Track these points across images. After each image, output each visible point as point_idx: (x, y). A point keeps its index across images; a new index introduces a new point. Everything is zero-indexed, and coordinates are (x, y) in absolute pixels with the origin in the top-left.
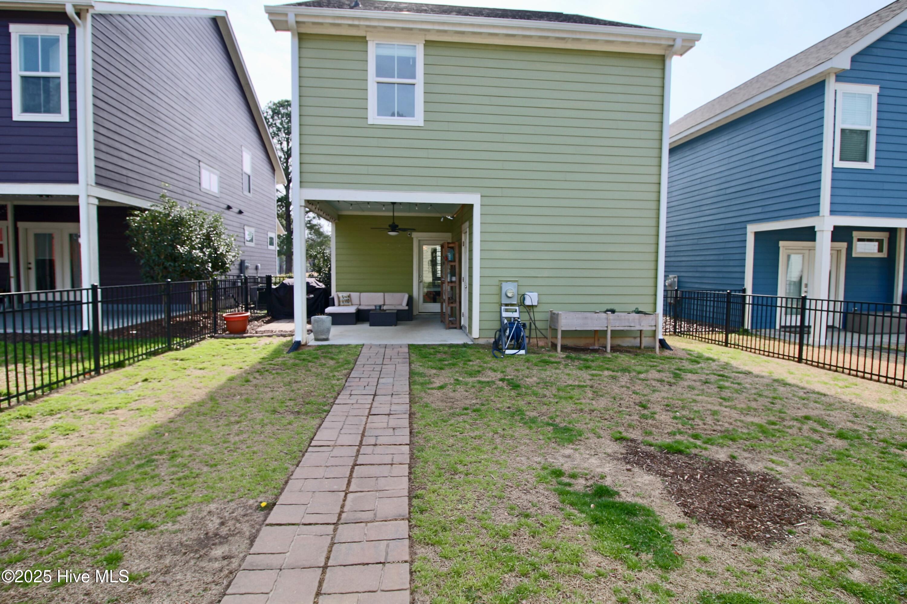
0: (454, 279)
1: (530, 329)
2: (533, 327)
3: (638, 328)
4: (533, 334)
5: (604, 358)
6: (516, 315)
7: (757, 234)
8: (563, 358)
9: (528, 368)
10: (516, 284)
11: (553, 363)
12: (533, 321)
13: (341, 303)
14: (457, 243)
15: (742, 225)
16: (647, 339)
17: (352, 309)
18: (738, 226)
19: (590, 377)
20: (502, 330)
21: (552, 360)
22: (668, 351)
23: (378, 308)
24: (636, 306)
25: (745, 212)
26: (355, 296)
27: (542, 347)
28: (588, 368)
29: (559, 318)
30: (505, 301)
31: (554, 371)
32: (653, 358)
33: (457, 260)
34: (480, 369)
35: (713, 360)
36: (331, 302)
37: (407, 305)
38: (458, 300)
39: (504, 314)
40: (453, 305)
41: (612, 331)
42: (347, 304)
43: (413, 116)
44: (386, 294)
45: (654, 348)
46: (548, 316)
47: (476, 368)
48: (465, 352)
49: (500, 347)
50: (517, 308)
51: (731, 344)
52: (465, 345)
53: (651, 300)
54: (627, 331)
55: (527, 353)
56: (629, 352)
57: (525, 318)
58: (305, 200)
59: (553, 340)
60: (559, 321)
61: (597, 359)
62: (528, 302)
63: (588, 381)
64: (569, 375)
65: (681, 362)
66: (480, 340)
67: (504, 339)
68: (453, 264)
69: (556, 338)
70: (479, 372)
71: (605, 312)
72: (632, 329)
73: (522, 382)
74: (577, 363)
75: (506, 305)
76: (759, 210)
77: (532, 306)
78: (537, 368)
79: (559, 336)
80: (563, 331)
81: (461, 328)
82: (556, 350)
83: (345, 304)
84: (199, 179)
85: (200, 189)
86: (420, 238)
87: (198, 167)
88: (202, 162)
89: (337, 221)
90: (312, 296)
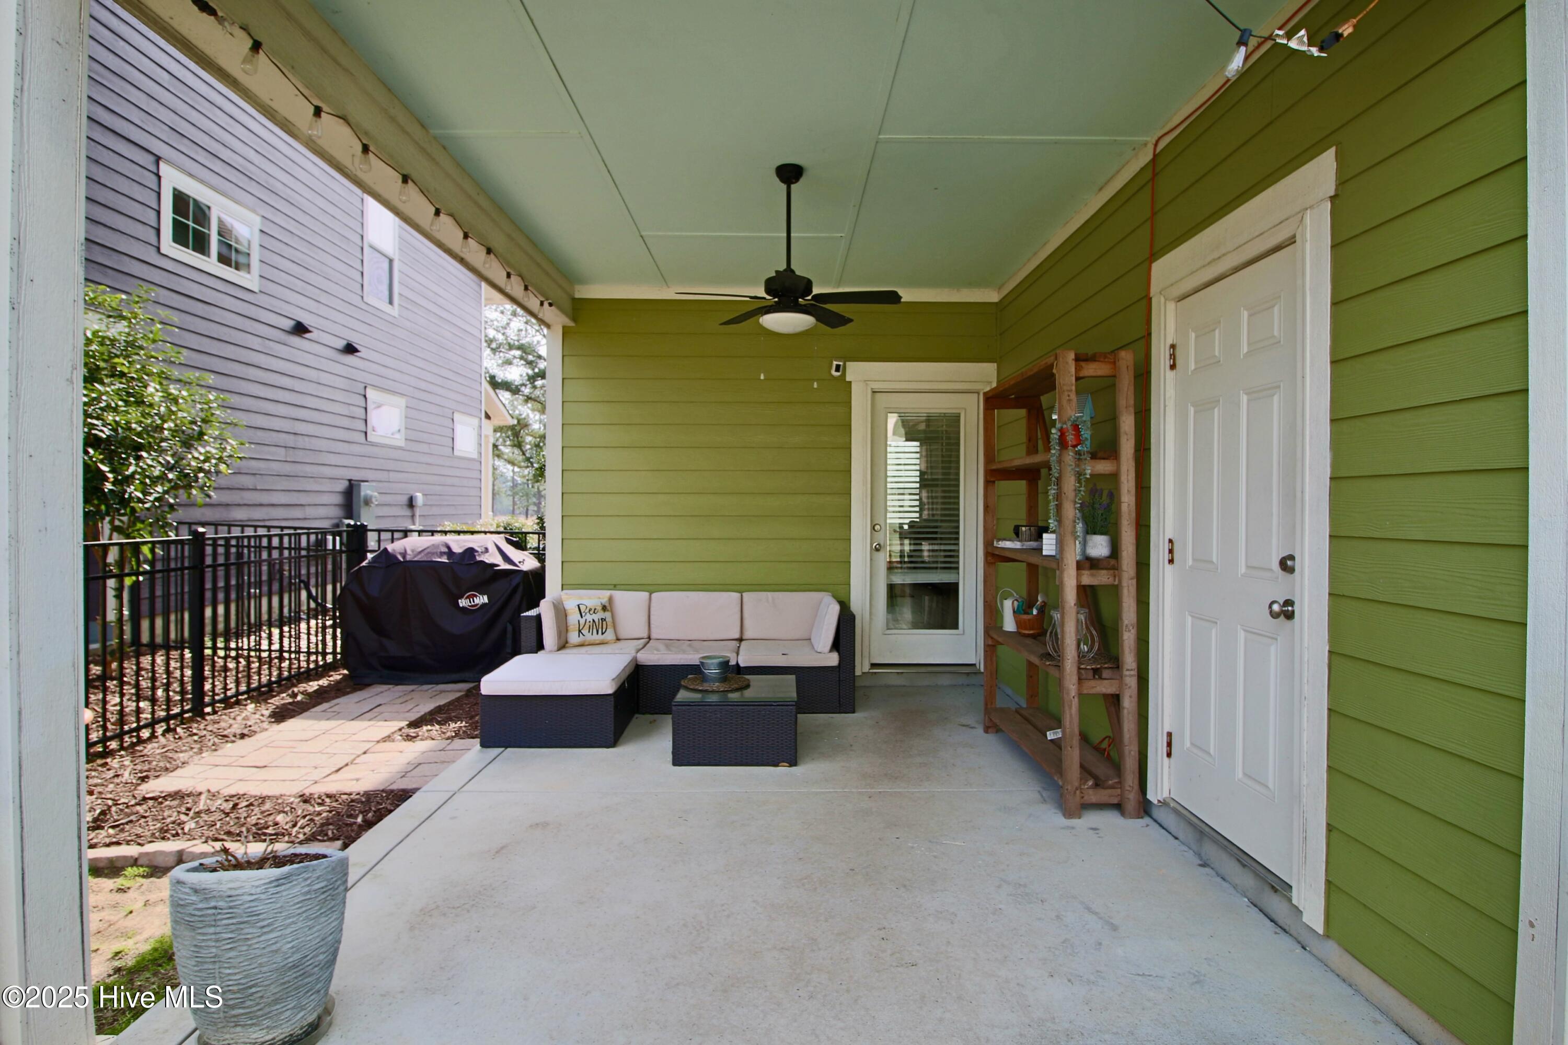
13: (574, 637)
14: (1126, 358)
26: (629, 604)
33: (1127, 447)
36: (527, 636)
40: (1106, 687)
42: (599, 637)
44: (750, 597)
68: (1103, 467)
81: (1145, 808)
83: (589, 637)
84: (153, 214)
85: (158, 249)
86: (877, 386)
87: (154, 178)
88: (168, 162)
89: (570, 324)
90: (482, 599)
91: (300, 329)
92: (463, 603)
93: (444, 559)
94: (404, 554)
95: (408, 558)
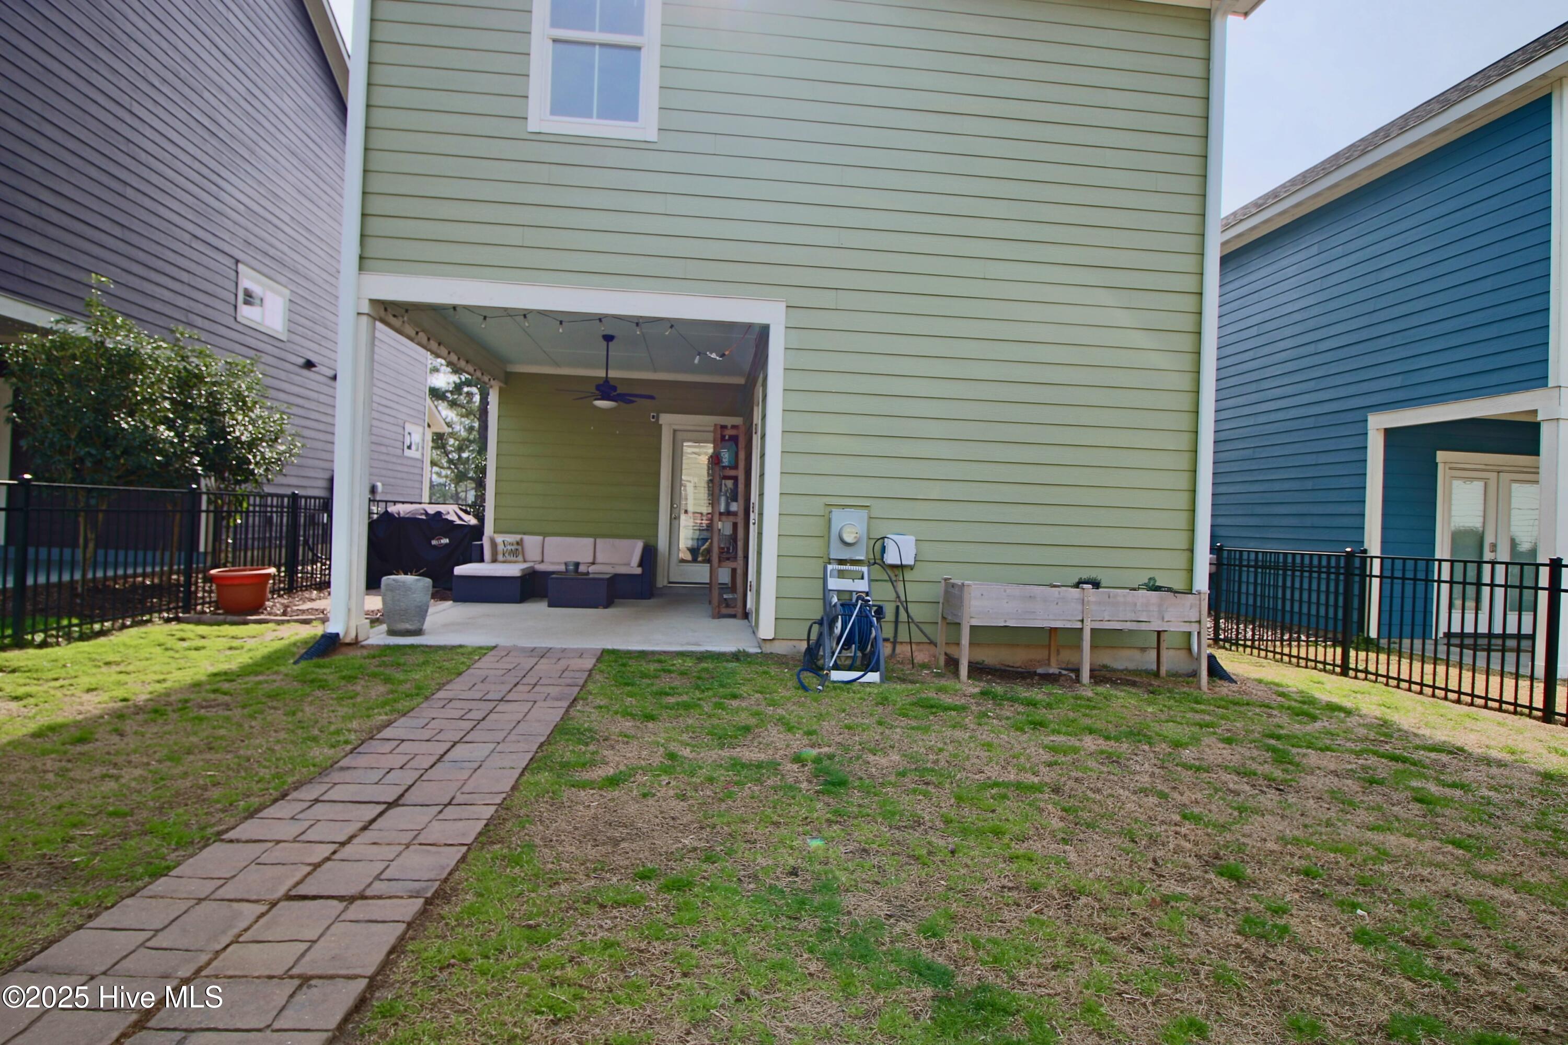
0: (734, 507)
1: (896, 622)
2: (903, 616)
3: (1156, 625)
4: (903, 636)
5: (1077, 698)
6: (862, 586)
7: (1389, 433)
8: (972, 696)
9: (880, 723)
10: (864, 513)
11: (947, 709)
12: (902, 604)
13: (500, 557)
14: (742, 428)
15: (1357, 416)
16: (1172, 652)
17: (513, 570)
18: (1349, 417)
19: (1047, 757)
20: (826, 622)
21: (947, 700)
22: (1226, 684)
23: (571, 568)
24: (1151, 574)
25: (1365, 387)
26: (532, 542)
27: (924, 666)
28: (1038, 725)
29: (966, 596)
30: (837, 552)
31: (948, 733)
32: (1197, 702)
34: (753, 721)
35: (1348, 712)
36: (475, 555)
37: (641, 564)
38: (740, 553)
39: (834, 583)
40: (734, 564)
41: (1093, 630)
42: (512, 558)
43: (635, 119)
44: (598, 541)
45: (1195, 674)
46: (938, 591)
47: (744, 718)
48: (733, 672)
49: (820, 662)
50: (865, 569)
51: (1356, 670)
52: (737, 656)
53: (1180, 561)
54: (1131, 631)
55: (884, 679)
56: (1134, 684)
57: (883, 594)
58: (374, 302)
59: (952, 651)
60: (966, 602)
61: (1059, 701)
62: (891, 558)
63: (1043, 769)
64: (988, 746)
65: (1270, 716)
66: (776, 643)
67: (829, 644)
68: (732, 473)
69: (958, 644)
70: (747, 729)
71: (1077, 585)
72: (1143, 627)
73: (856, 766)
74: (1007, 711)
75: (841, 562)
76: (1397, 381)
77: (901, 567)
78: (905, 722)
79: (965, 640)
80: (973, 628)
81: (744, 615)
82: (956, 674)
83: (508, 558)
84: (233, 297)
85: (235, 318)
86: (676, 427)
87: (234, 274)
88: (243, 263)
89: (502, 385)
90: (445, 541)
91: (309, 365)
92: (434, 542)
93: (424, 517)
94: (399, 514)
95: (402, 515)
